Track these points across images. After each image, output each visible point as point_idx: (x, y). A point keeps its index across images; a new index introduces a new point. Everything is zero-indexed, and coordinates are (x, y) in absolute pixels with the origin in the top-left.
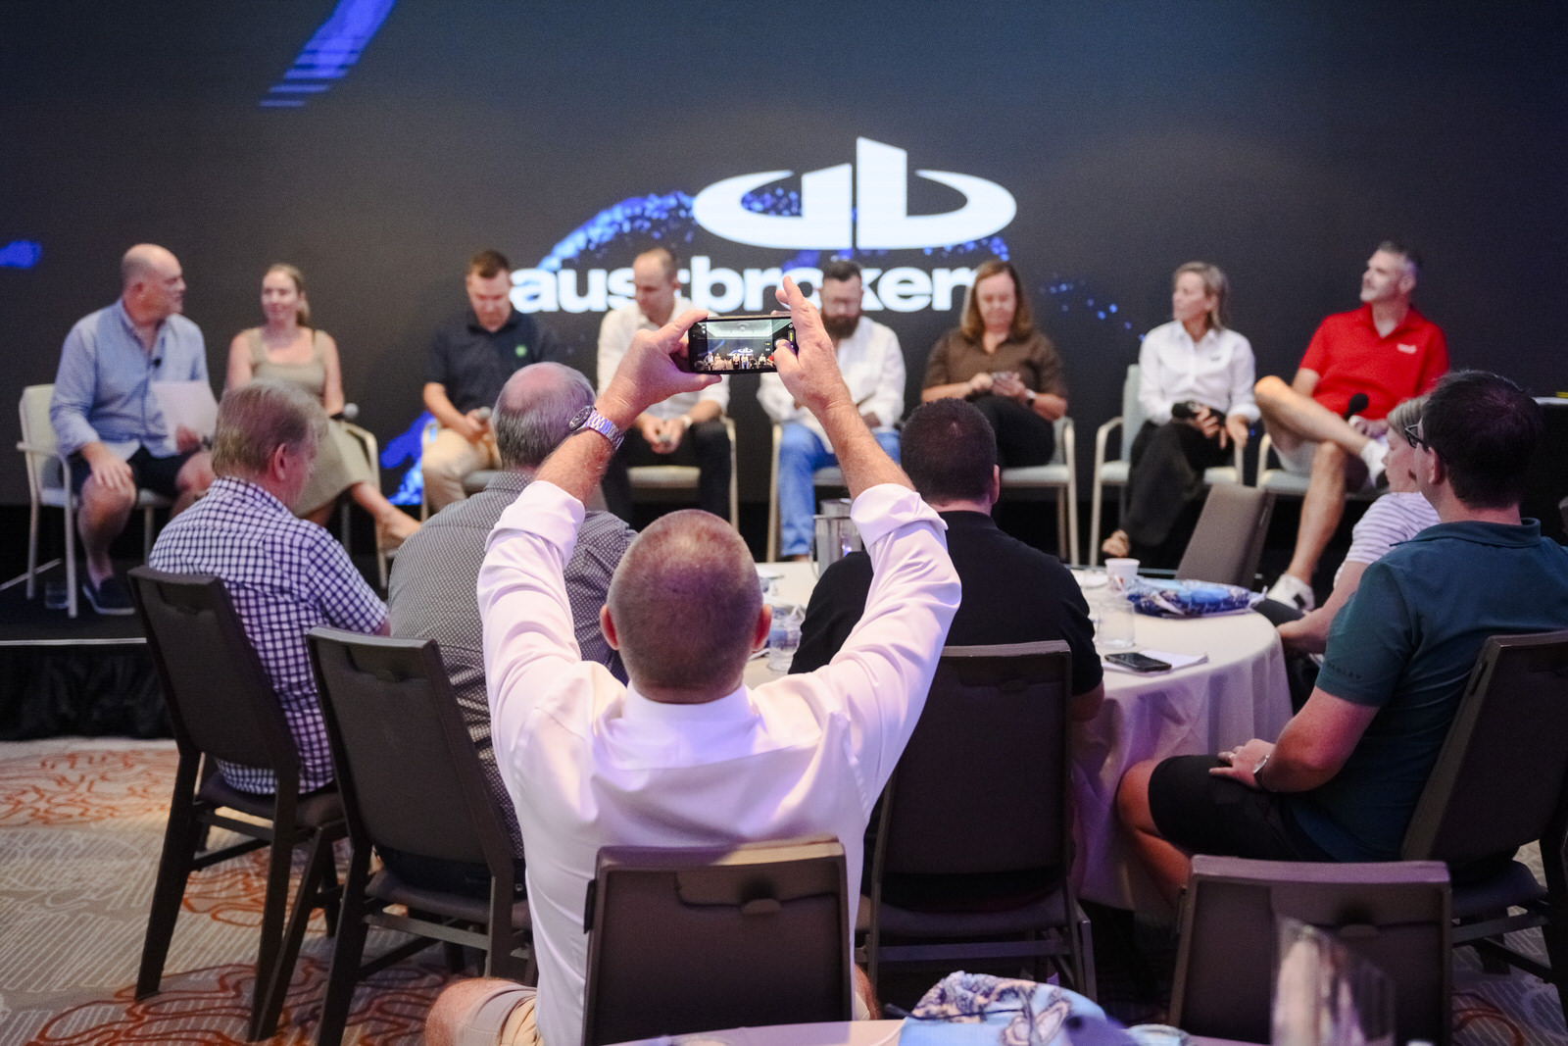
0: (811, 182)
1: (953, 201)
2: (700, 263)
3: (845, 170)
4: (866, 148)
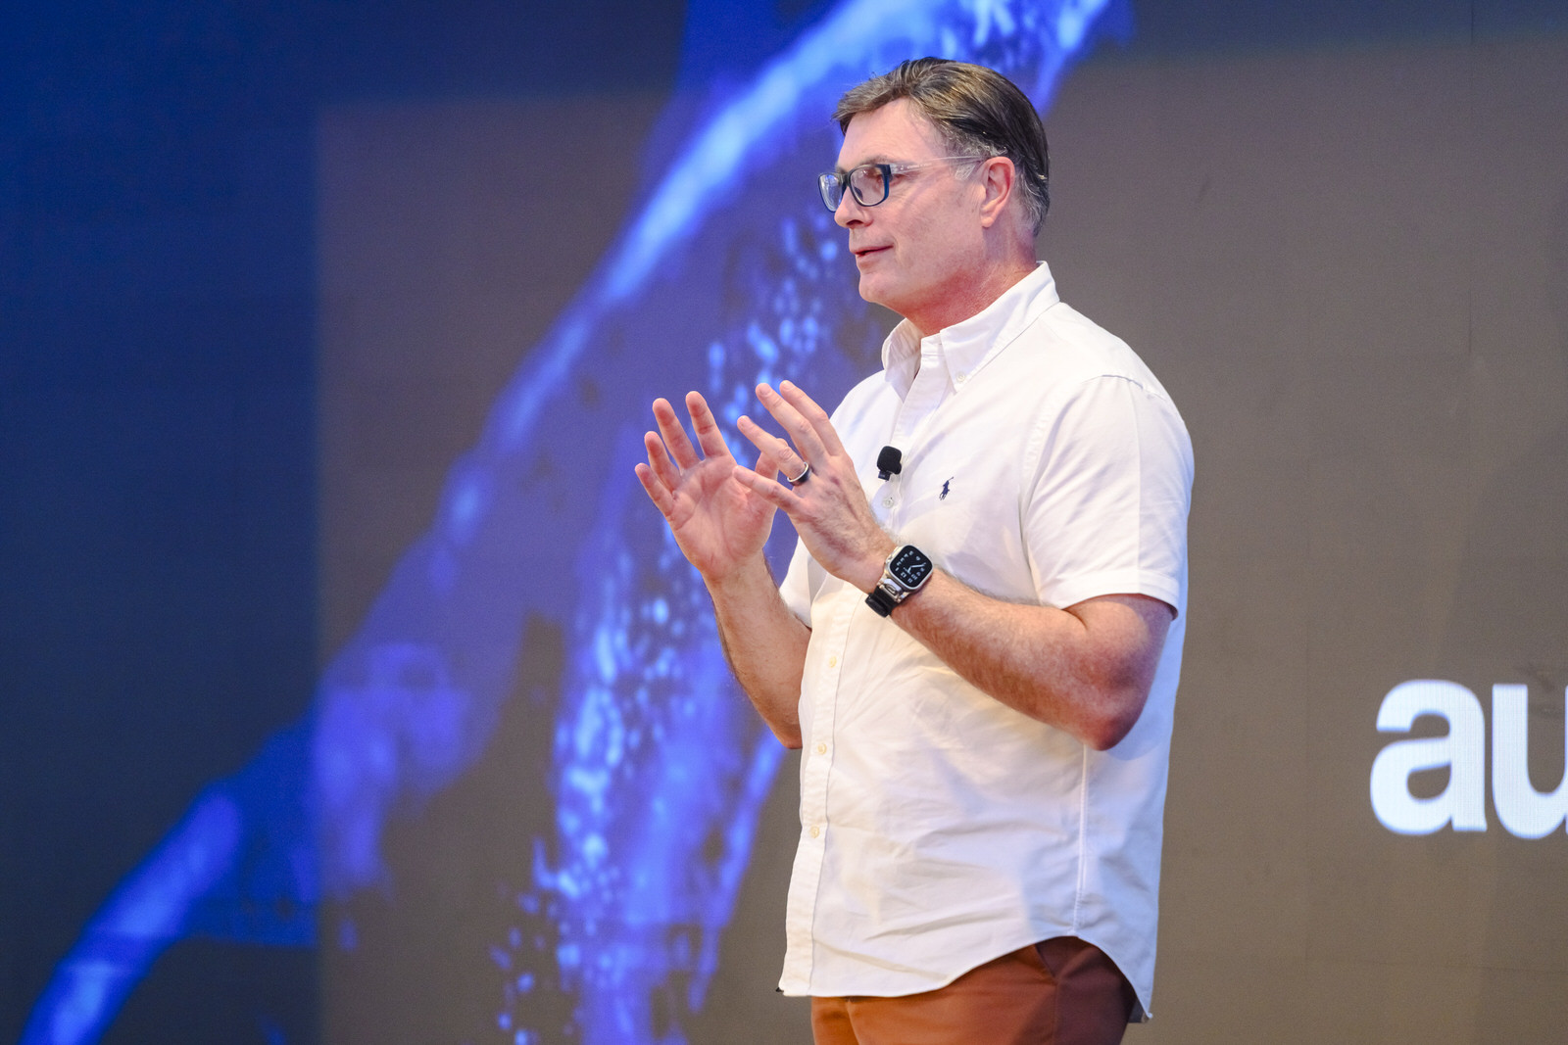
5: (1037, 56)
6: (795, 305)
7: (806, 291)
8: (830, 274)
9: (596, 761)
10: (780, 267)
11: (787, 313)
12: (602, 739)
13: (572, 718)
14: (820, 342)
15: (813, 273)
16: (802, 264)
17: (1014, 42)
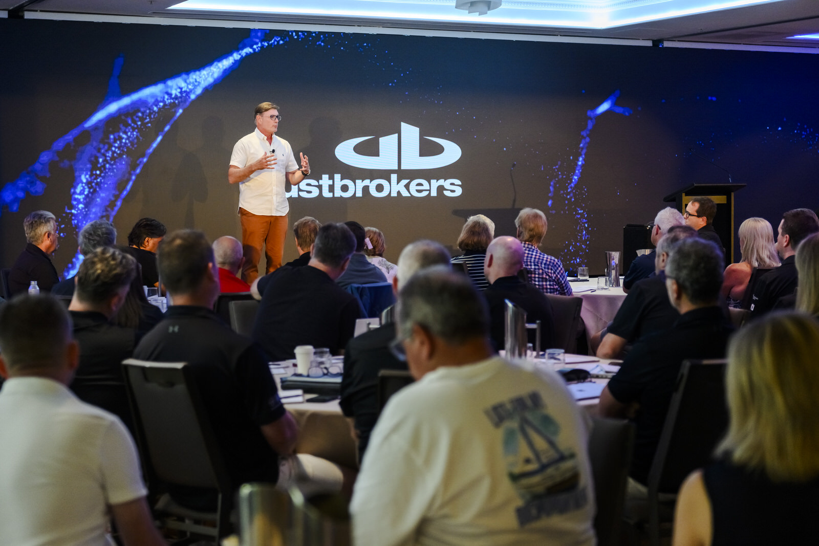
0: (383, 141)
1: (439, 150)
2: (337, 177)
3: (396, 135)
4: (404, 126)
5: (185, 101)
6: (131, 130)
7: (134, 129)
8: (139, 127)
9: (80, 194)
10: (127, 125)
11: (129, 131)
12: (84, 190)
13: (75, 188)
14: (137, 136)
15: (135, 126)
16: (133, 125)
17: (181, 97)
